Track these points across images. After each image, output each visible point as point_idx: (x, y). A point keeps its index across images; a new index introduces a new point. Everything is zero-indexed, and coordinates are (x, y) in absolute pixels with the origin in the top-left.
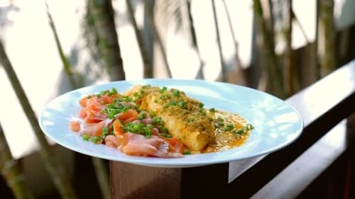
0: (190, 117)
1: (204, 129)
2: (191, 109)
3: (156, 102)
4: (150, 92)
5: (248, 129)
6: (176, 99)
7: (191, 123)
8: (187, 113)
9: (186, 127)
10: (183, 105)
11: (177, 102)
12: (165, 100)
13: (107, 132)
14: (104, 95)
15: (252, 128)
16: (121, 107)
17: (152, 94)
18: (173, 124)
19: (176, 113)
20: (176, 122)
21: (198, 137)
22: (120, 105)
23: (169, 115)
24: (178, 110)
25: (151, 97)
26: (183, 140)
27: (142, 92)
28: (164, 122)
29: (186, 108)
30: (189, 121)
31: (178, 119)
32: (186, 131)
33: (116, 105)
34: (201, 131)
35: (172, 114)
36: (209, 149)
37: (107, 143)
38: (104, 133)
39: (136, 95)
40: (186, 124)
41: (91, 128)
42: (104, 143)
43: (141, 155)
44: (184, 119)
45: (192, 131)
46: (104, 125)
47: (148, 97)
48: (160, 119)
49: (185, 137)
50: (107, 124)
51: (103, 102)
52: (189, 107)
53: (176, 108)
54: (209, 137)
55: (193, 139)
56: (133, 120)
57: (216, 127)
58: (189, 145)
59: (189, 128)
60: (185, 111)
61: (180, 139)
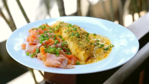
0: (81, 42)
1: (87, 49)
2: (82, 38)
3: (65, 32)
4: (63, 26)
5: (111, 47)
6: (74, 32)
7: (81, 46)
8: (80, 40)
9: (78, 48)
10: (78, 35)
11: (75, 34)
12: (69, 32)
13: (38, 51)
14: (39, 28)
15: (113, 46)
16: (47, 36)
17: (64, 27)
18: (72, 46)
19: (74, 40)
20: (73, 45)
21: (84, 54)
22: (47, 35)
23: (71, 41)
24: (75, 38)
25: (63, 29)
26: (76, 56)
27: (60, 26)
28: (68, 44)
29: (79, 37)
30: (80, 45)
31: (74, 43)
32: (78, 50)
33: (45, 35)
34: (86, 50)
35: (72, 40)
36: (90, 60)
37: (38, 57)
38: (37, 52)
39: (57, 27)
40: (79, 47)
41: (31, 48)
42: (36, 57)
43: (53, 66)
44: (78, 44)
45: (81, 50)
46: (37, 47)
47: (62, 29)
48: (66, 43)
49: (77, 54)
50: (38, 47)
51: (38, 33)
52: (81, 37)
53: (74, 37)
54: (90, 53)
55: (82, 55)
56: (52, 45)
57: (95, 46)
58: (79, 58)
59: (80, 48)
60: (78, 39)
61: (75, 55)
